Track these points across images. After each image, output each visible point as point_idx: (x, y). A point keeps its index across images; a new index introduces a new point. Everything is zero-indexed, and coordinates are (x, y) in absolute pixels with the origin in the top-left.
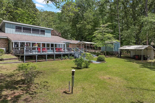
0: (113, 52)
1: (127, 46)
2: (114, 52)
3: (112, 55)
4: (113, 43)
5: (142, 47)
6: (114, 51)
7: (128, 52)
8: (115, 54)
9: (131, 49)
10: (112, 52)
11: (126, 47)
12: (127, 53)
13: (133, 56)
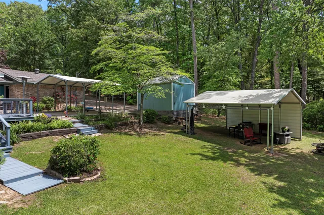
0: (172, 112)
1: (213, 93)
2: (175, 113)
3: (169, 123)
4: (170, 83)
5: (267, 97)
6: (176, 110)
7: (219, 113)
8: (176, 120)
9: (226, 105)
10: (168, 112)
11: (209, 97)
12: (218, 116)
13: (236, 127)
